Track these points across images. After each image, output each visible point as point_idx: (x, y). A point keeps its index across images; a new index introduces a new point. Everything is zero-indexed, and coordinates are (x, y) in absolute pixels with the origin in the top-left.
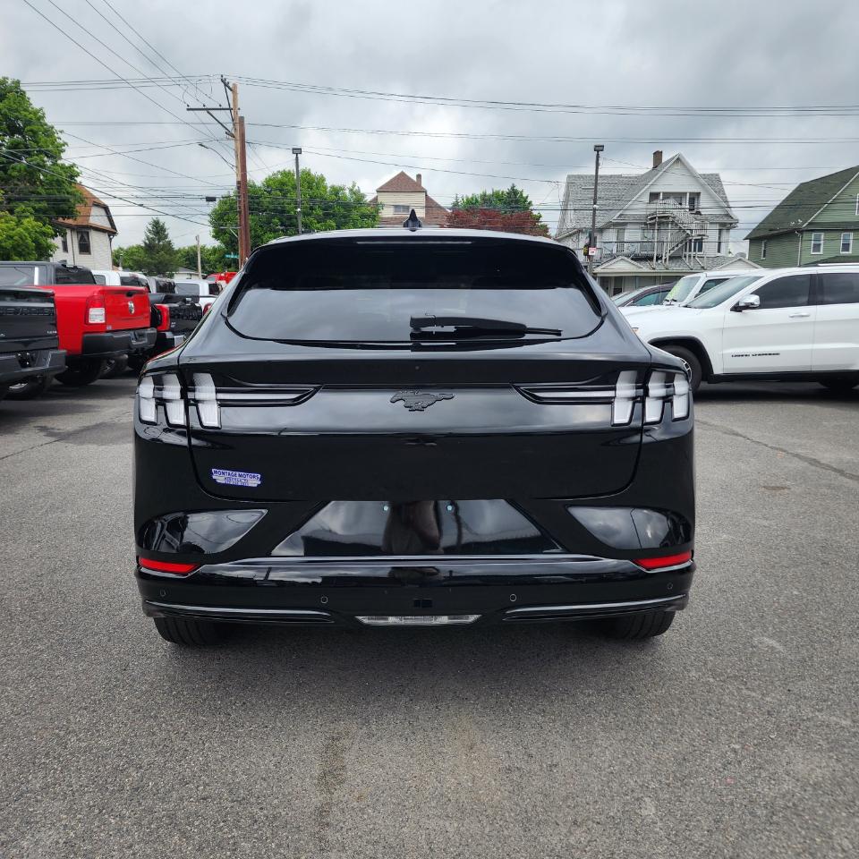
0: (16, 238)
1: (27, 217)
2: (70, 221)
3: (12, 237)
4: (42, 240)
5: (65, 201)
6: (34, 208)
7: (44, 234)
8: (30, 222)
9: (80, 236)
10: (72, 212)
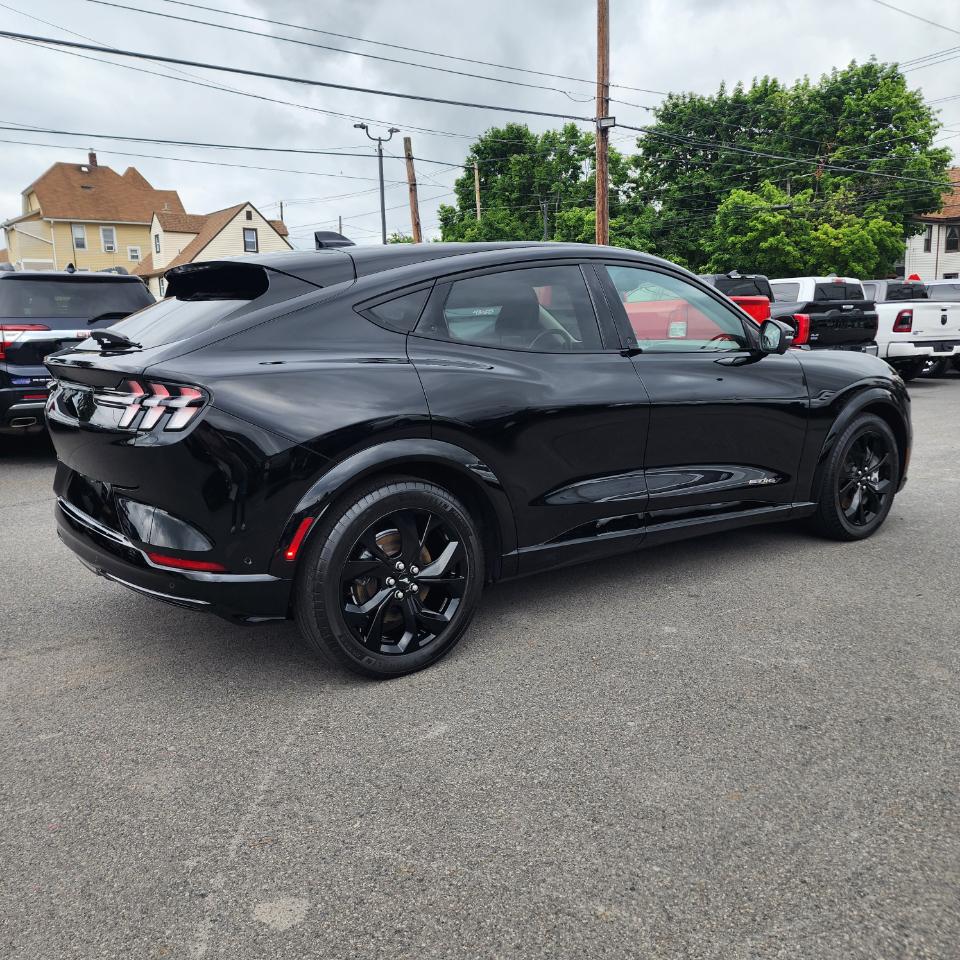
0: (857, 242)
1: (877, 217)
2: (935, 215)
3: (852, 242)
4: (889, 242)
5: (927, 192)
6: (888, 206)
7: (893, 234)
8: (878, 223)
9: (949, 231)
10: (936, 204)
